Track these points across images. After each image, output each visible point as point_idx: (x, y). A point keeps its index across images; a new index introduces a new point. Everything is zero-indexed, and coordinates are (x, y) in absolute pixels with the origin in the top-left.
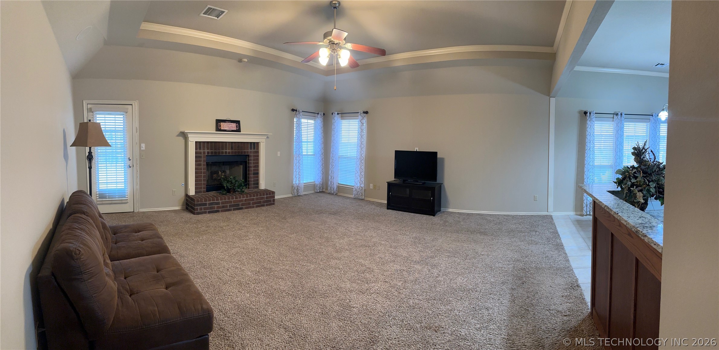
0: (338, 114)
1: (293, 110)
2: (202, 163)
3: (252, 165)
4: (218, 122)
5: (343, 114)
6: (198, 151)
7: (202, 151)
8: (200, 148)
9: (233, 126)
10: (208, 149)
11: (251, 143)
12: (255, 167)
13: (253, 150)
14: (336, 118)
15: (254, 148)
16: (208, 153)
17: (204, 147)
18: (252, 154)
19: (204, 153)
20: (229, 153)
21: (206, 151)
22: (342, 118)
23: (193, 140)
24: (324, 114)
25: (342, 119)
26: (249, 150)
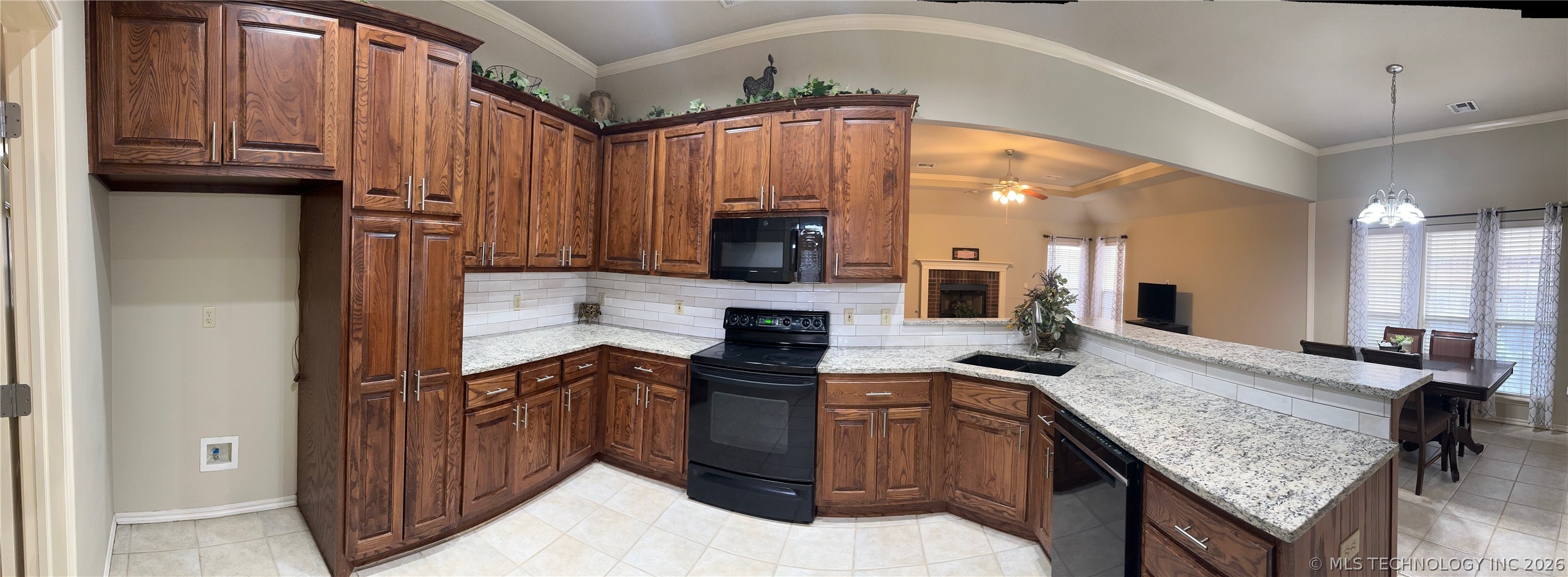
0: (1102, 239)
1: (1045, 236)
2: (936, 291)
3: (991, 296)
4: (955, 250)
5: (1107, 240)
6: (932, 278)
7: (936, 279)
8: (934, 276)
9: (972, 254)
10: (942, 277)
11: (990, 272)
12: (994, 298)
13: (992, 280)
14: (1099, 244)
15: (994, 278)
16: (943, 281)
17: (938, 275)
18: (991, 284)
19: (938, 280)
20: (965, 281)
21: (941, 279)
22: (1107, 243)
23: (926, 268)
24: (1090, 240)
25: (1107, 245)
26: (988, 280)
